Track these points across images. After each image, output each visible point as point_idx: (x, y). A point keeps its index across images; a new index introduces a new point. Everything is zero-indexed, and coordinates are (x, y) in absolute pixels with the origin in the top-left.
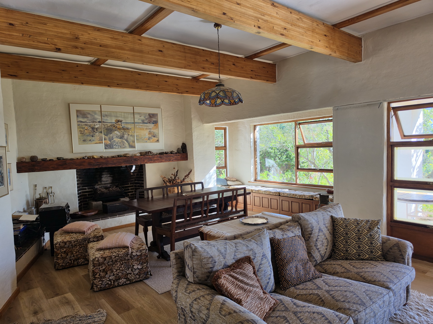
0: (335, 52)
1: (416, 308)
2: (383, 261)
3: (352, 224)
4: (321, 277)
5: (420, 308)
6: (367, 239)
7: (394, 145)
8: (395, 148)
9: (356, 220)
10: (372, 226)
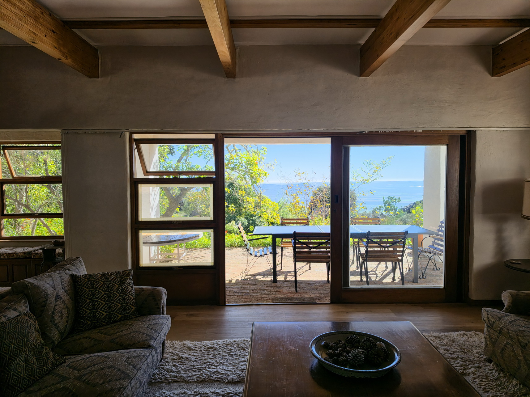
0: (67, 57)
1: (171, 359)
2: (138, 317)
3: (100, 280)
4: (65, 362)
5: (175, 358)
6: (119, 295)
7: (138, 182)
8: (139, 185)
9: (104, 275)
10: (123, 278)
